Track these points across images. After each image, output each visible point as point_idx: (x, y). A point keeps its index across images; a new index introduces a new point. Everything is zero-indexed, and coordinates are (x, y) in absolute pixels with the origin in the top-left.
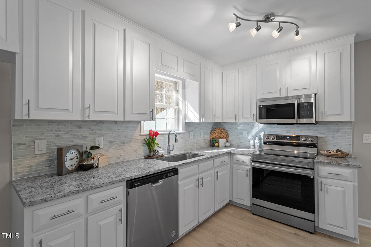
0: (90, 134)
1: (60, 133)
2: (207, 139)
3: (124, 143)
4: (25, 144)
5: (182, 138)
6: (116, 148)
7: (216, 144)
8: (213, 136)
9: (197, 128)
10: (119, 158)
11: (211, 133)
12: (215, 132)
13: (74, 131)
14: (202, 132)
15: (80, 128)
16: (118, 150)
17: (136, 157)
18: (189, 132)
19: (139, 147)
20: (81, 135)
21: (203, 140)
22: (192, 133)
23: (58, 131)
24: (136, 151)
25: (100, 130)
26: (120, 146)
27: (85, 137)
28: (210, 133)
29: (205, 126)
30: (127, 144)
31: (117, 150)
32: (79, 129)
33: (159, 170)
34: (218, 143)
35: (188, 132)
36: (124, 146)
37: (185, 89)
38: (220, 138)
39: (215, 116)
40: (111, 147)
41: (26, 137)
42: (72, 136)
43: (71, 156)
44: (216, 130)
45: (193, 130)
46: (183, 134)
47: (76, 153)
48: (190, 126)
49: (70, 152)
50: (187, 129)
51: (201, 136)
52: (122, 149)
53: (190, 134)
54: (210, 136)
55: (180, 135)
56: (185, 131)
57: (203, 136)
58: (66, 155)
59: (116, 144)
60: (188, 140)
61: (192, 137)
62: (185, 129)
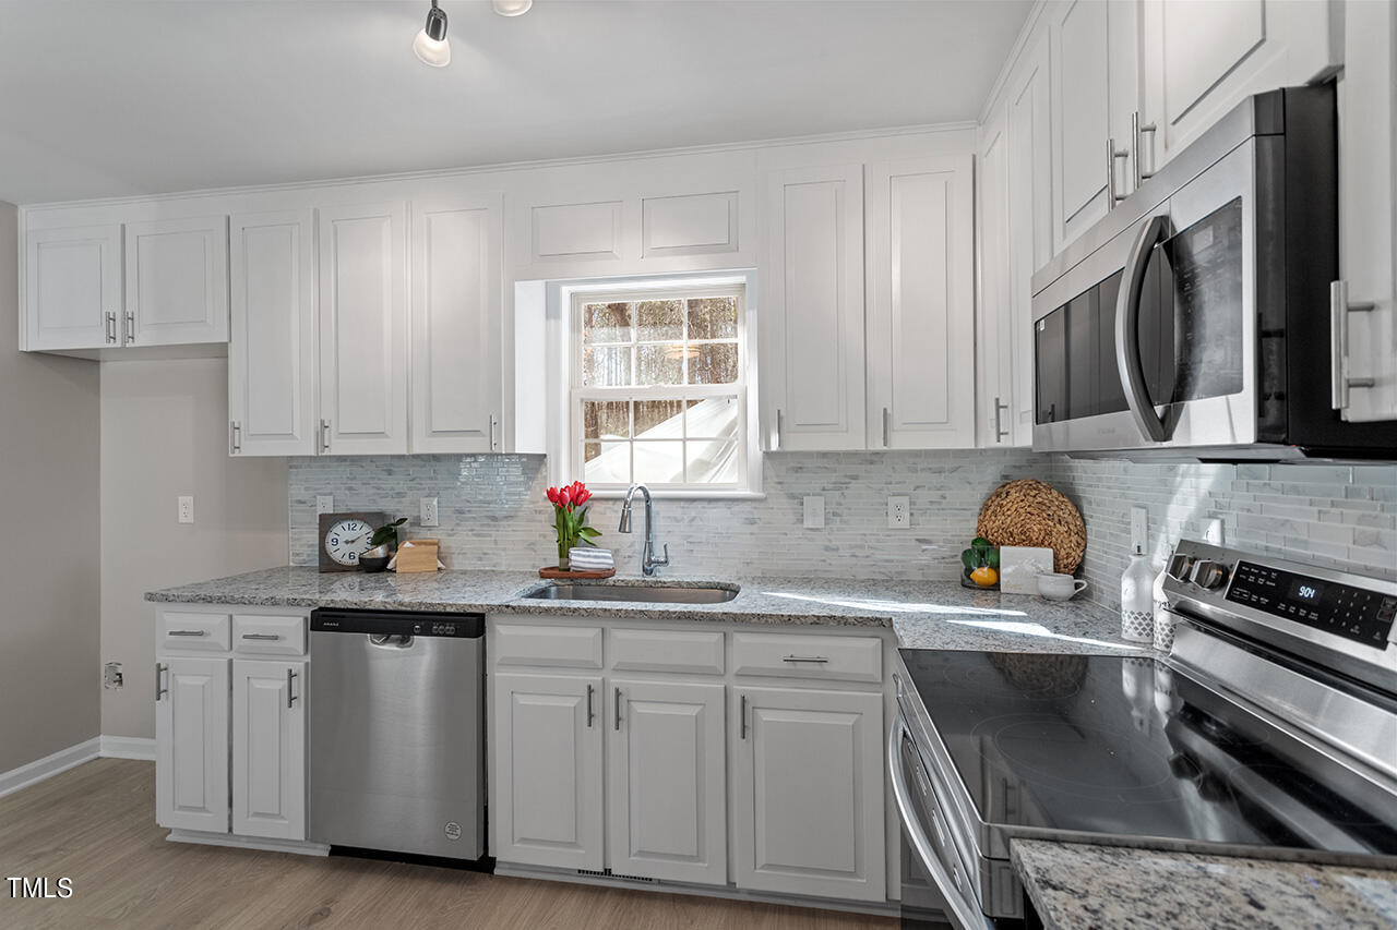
0: (410, 488)
1: (354, 484)
2: (950, 541)
3: (494, 519)
4: (304, 503)
5: (752, 522)
6: (472, 530)
8: (992, 527)
9: (855, 478)
10: (480, 559)
12: (1002, 506)
13: (379, 479)
14: (904, 500)
15: (390, 472)
16: (479, 535)
18: (798, 499)
19: (545, 536)
20: (392, 489)
21: (914, 543)
22: (815, 507)
23: (352, 479)
24: (531, 546)
25: (431, 479)
26: (482, 525)
27: (400, 495)
29: (922, 470)
30: (505, 523)
31: (475, 535)
32: (390, 474)
34: (996, 567)
35: (792, 496)
36: (495, 526)
40: (458, 524)
41: (307, 489)
42: (375, 491)
43: (350, 535)
44: (1008, 493)
45: (824, 490)
46: (754, 504)
47: (366, 529)
48: (801, 468)
49: (345, 525)
50: (780, 483)
51: (893, 522)
52: (490, 536)
53: (802, 504)
54: (976, 526)
55: (737, 508)
56: (764, 491)
57: (905, 523)
58: (334, 531)
59: (474, 518)
60: (786, 534)
61: (820, 523)
62: (763, 483)
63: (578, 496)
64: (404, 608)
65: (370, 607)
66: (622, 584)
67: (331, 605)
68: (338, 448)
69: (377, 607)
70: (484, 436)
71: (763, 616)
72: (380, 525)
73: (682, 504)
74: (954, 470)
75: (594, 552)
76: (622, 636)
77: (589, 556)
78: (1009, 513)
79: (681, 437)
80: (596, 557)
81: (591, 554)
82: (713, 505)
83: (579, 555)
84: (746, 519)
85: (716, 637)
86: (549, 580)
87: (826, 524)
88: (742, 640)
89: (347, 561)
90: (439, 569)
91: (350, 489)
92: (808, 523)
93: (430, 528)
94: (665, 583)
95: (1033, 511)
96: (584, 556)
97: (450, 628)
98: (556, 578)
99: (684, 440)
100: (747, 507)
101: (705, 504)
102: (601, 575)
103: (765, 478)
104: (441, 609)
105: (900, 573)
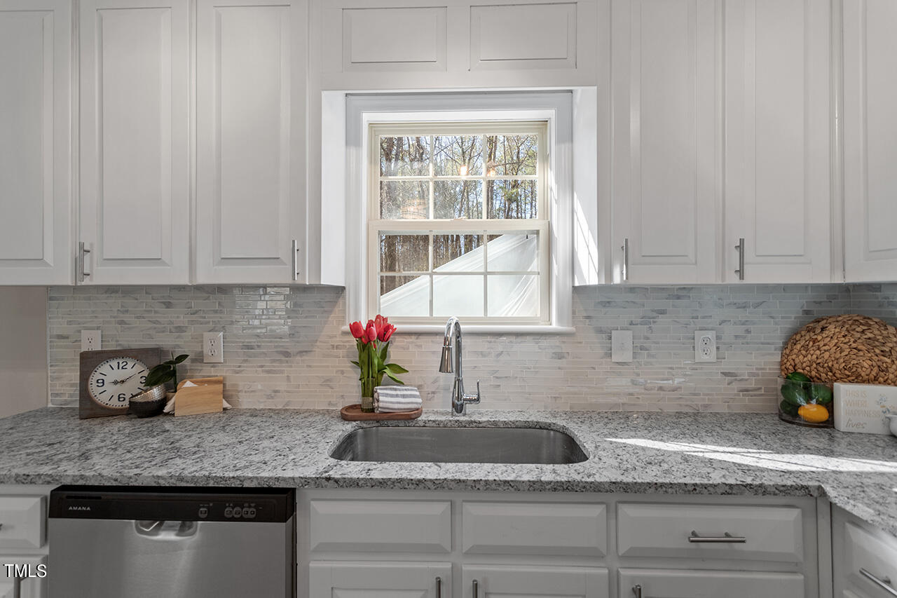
0: (192, 322)
1: (126, 317)
2: (753, 374)
3: (287, 354)
4: (67, 338)
5: (560, 356)
6: (262, 366)
7: (812, 410)
8: (804, 361)
9: (663, 312)
10: (271, 397)
11: (791, 341)
12: (815, 341)
13: (156, 312)
14: (711, 335)
15: (168, 305)
16: (268, 372)
17: (330, 404)
18: (606, 333)
19: (342, 372)
20: (171, 323)
21: (720, 376)
22: (623, 341)
23: (123, 313)
24: (327, 382)
25: (216, 312)
26: (274, 361)
27: (180, 329)
28: (786, 343)
29: (728, 305)
30: (298, 358)
31: (263, 371)
32: (167, 307)
33: (181, 479)
34: (829, 404)
35: (600, 331)
36: (287, 362)
37: (572, 141)
38: (858, 379)
39: (741, 247)
40: (246, 361)
41: (70, 323)
42: (151, 325)
43: (120, 374)
44: (823, 329)
45: (631, 324)
46: (565, 339)
47: (139, 367)
48: (609, 302)
49: (114, 363)
50: (588, 317)
51: (701, 357)
52: (282, 372)
53: (610, 338)
54: (779, 359)
55: (545, 342)
56: (574, 324)
57: (712, 357)
58: (100, 370)
59: (264, 353)
60: (594, 368)
61: (627, 356)
62: (573, 318)
63: (384, 331)
64: (184, 484)
65: (136, 484)
66: (434, 424)
67: (81, 483)
68: (102, 276)
69: (145, 484)
70: (285, 264)
71: (662, 485)
72: (155, 362)
73: (489, 338)
74: (758, 305)
75: (401, 391)
76: (475, 511)
77: (397, 396)
78: (826, 348)
79: (482, 270)
80: (404, 396)
81: (398, 392)
82: (519, 339)
83: (387, 395)
84: (554, 353)
85: (596, 511)
86: (354, 423)
87: (634, 358)
88: (630, 512)
89: (115, 404)
90: (225, 409)
91: (122, 322)
92: (615, 358)
93: (214, 365)
94: (480, 423)
95: (860, 347)
96: (392, 396)
97: (250, 511)
98: (361, 421)
99: (486, 274)
100: (555, 341)
101: (513, 339)
102: (409, 417)
103: (574, 312)
104: (237, 484)
105: (706, 406)
